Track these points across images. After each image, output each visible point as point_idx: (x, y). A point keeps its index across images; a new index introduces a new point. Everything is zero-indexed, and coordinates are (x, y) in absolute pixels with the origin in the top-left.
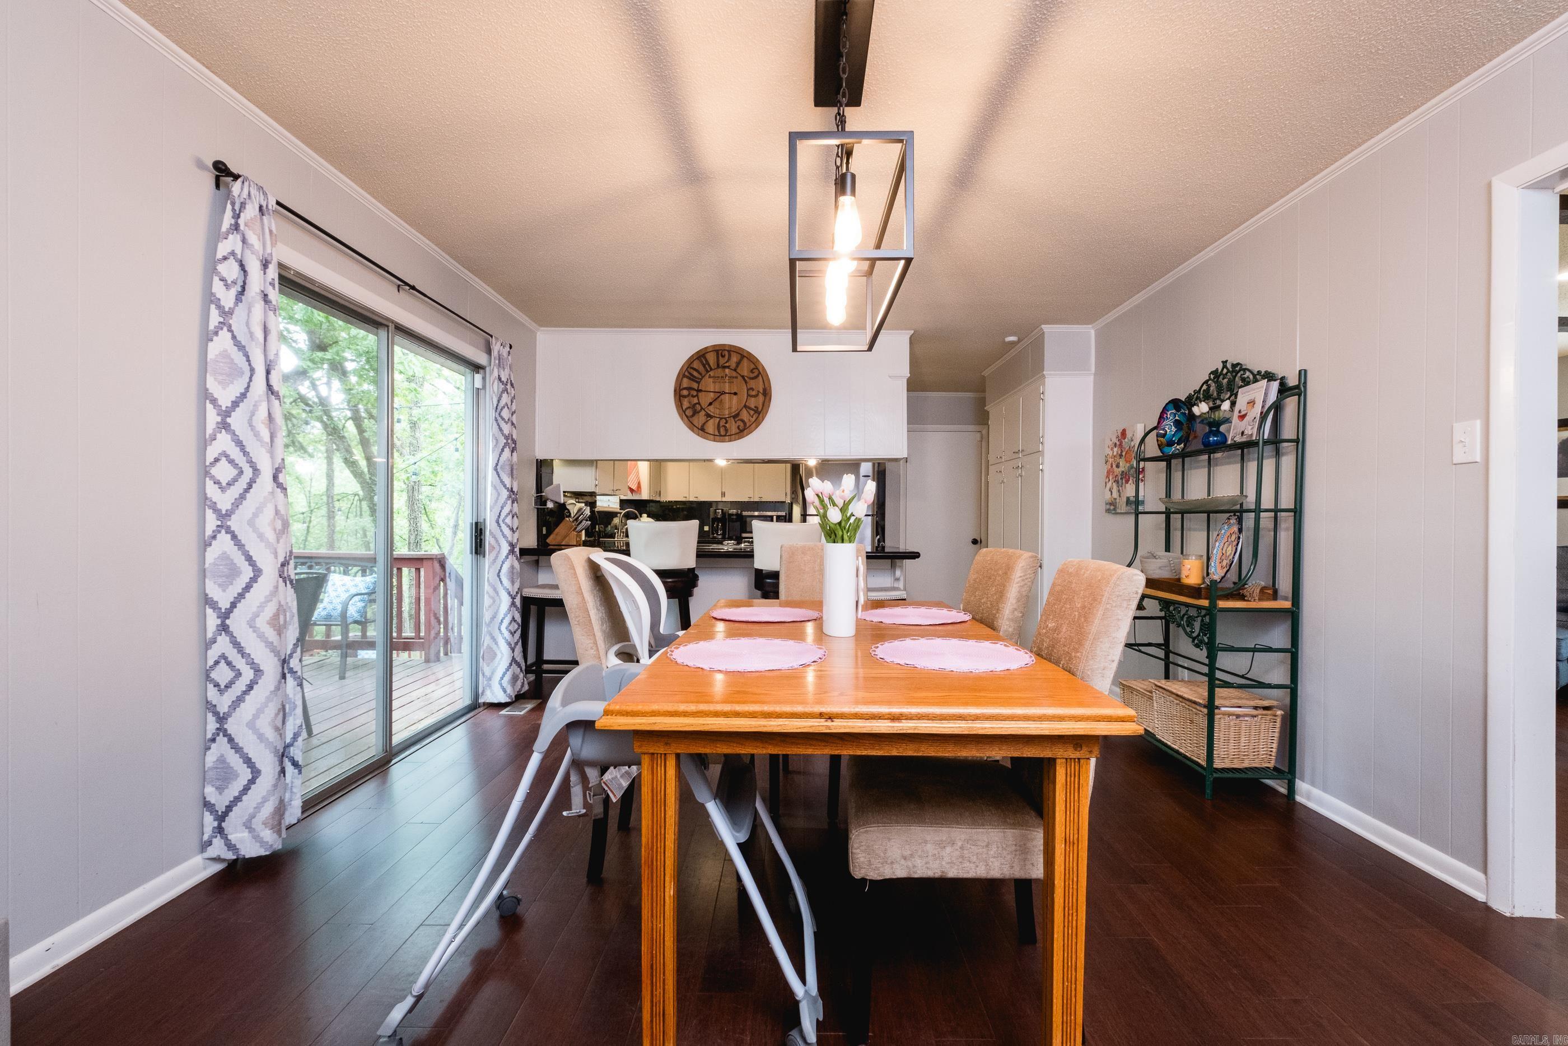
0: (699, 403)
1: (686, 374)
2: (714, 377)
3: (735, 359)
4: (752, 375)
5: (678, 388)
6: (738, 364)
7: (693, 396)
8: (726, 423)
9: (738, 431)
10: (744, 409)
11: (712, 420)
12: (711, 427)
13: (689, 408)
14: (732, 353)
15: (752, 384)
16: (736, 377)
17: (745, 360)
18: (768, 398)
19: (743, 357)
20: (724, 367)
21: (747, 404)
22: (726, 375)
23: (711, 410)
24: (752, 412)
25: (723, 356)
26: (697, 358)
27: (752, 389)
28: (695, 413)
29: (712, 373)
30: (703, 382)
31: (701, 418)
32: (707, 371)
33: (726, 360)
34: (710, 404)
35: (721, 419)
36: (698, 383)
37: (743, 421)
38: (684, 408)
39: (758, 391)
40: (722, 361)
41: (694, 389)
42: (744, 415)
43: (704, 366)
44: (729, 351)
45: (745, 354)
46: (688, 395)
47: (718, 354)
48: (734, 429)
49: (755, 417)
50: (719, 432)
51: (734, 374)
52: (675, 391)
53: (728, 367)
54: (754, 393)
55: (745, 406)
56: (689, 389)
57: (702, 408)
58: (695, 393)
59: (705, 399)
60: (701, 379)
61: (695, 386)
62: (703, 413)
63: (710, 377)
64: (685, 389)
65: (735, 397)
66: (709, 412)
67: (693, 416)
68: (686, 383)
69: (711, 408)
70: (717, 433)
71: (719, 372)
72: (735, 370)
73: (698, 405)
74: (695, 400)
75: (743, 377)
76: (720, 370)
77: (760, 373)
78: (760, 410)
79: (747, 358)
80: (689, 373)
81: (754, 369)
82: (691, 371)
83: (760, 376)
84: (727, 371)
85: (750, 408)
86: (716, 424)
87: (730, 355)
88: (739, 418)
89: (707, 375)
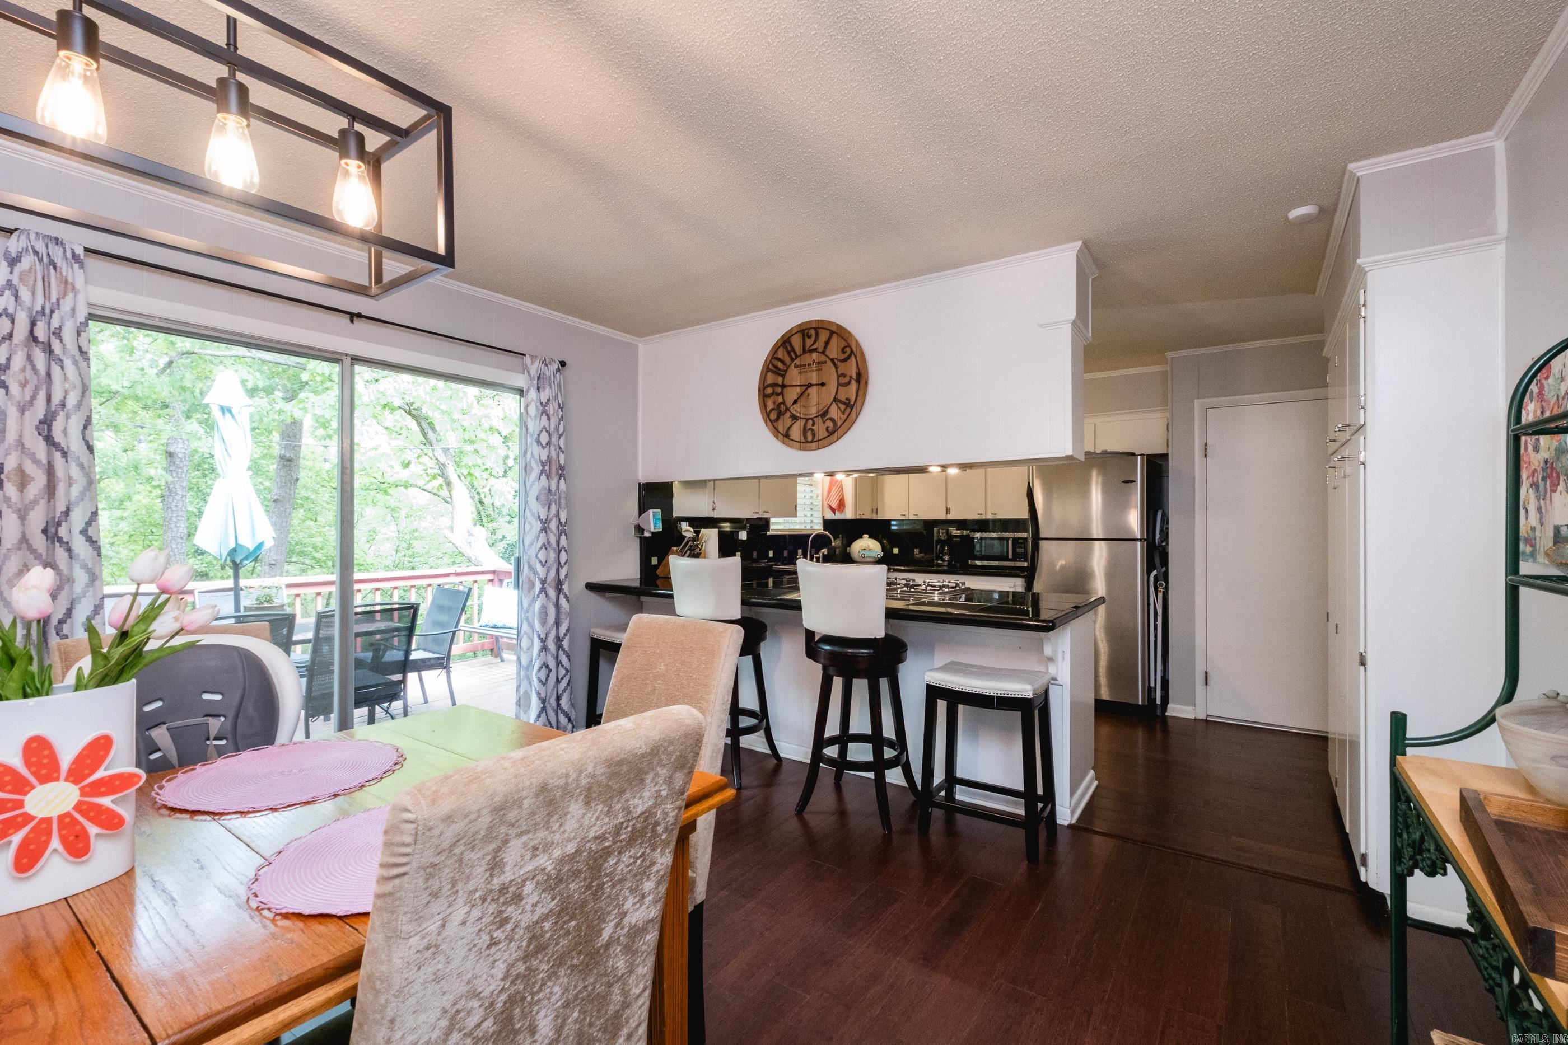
0: (784, 403)
1: (771, 367)
2: (800, 366)
3: (824, 336)
4: (843, 356)
5: (762, 386)
6: (827, 343)
7: (778, 395)
8: (813, 424)
9: (826, 434)
10: (834, 403)
11: (798, 423)
12: (796, 432)
13: (773, 410)
14: (820, 331)
15: (844, 367)
16: (825, 363)
17: (835, 336)
18: (862, 383)
19: (832, 333)
20: (811, 351)
21: (838, 396)
22: (813, 361)
23: (796, 410)
24: (843, 407)
25: (809, 337)
26: (781, 345)
27: (844, 375)
28: (780, 414)
29: (797, 362)
30: (788, 375)
31: (786, 419)
32: (792, 360)
33: (813, 341)
34: (795, 402)
35: (808, 419)
36: (783, 376)
37: (832, 420)
38: (768, 410)
39: (851, 377)
40: (809, 343)
41: (778, 385)
42: (834, 412)
43: (789, 353)
44: (816, 329)
45: (835, 329)
46: (772, 394)
47: (803, 335)
48: (822, 433)
49: (847, 413)
50: (805, 436)
51: (823, 358)
52: (759, 390)
53: (815, 350)
54: (846, 380)
55: (835, 400)
56: (774, 385)
57: (786, 408)
58: (779, 390)
59: (792, 394)
60: (786, 371)
61: (780, 380)
62: (788, 414)
63: (796, 367)
64: (769, 386)
65: (823, 389)
66: (794, 413)
67: (777, 420)
68: (771, 378)
69: (797, 407)
70: (803, 440)
71: (805, 358)
72: (823, 353)
73: (782, 406)
74: (780, 399)
75: (832, 360)
76: (807, 355)
77: (852, 352)
78: (852, 403)
79: (837, 334)
80: (774, 366)
81: (845, 347)
82: (775, 362)
83: (853, 358)
84: (814, 355)
85: (840, 401)
86: (802, 426)
87: (817, 334)
88: (828, 416)
89: (793, 364)
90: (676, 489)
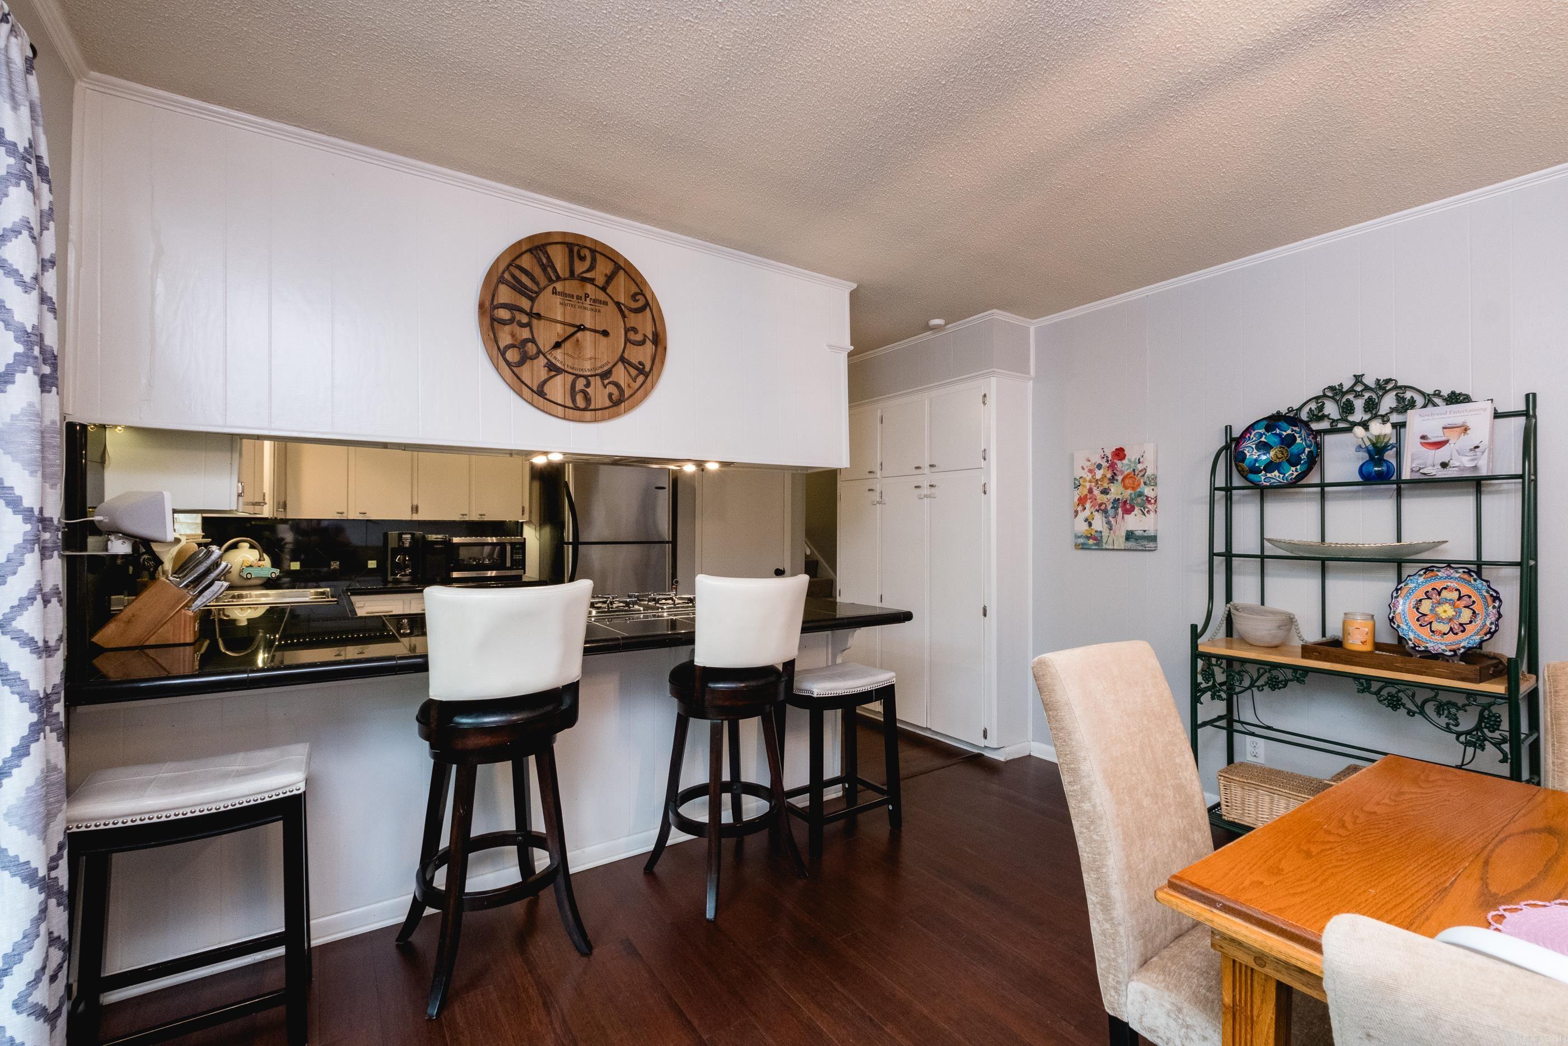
0: (533, 341)
1: (506, 276)
2: (563, 294)
3: (603, 268)
4: (634, 305)
5: (487, 303)
6: (610, 278)
7: (522, 325)
8: (588, 385)
9: (608, 403)
10: (620, 363)
11: (559, 378)
12: (558, 388)
13: (511, 346)
14: (598, 256)
15: (633, 320)
16: (606, 303)
17: (621, 273)
18: (660, 349)
19: (617, 267)
20: (583, 280)
21: (626, 356)
22: (587, 296)
23: (558, 357)
24: (633, 371)
25: (582, 259)
26: (530, 250)
27: (633, 330)
28: (526, 359)
29: (559, 286)
30: (540, 301)
31: (539, 369)
32: (551, 281)
33: (585, 268)
34: (557, 345)
35: (578, 376)
36: (532, 300)
37: (617, 385)
38: (501, 345)
39: (645, 336)
40: (580, 267)
41: (521, 310)
42: (620, 375)
43: (543, 268)
44: (591, 250)
45: (622, 264)
46: (512, 321)
47: (571, 251)
48: (602, 400)
49: (638, 381)
50: (574, 401)
51: (602, 296)
52: (481, 306)
53: (592, 281)
54: (639, 337)
55: (622, 359)
56: (512, 307)
57: (539, 352)
58: (525, 319)
59: (546, 335)
60: (538, 294)
61: (525, 304)
62: (542, 360)
63: (555, 292)
64: (504, 306)
65: (603, 340)
66: (554, 361)
67: (521, 363)
68: (505, 295)
69: (558, 353)
70: (570, 404)
71: (571, 287)
72: (604, 289)
73: (530, 344)
74: (525, 334)
75: (618, 304)
76: (575, 283)
77: (647, 303)
78: (647, 369)
79: (626, 272)
80: (513, 276)
81: (636, 294)
82: (517, 273)
83: (648, 309)
84: (589, 288)
85: (630, 364)
86: (568, 387)
87: (594, 260)
88: (610, 380)
89: (551, 288)
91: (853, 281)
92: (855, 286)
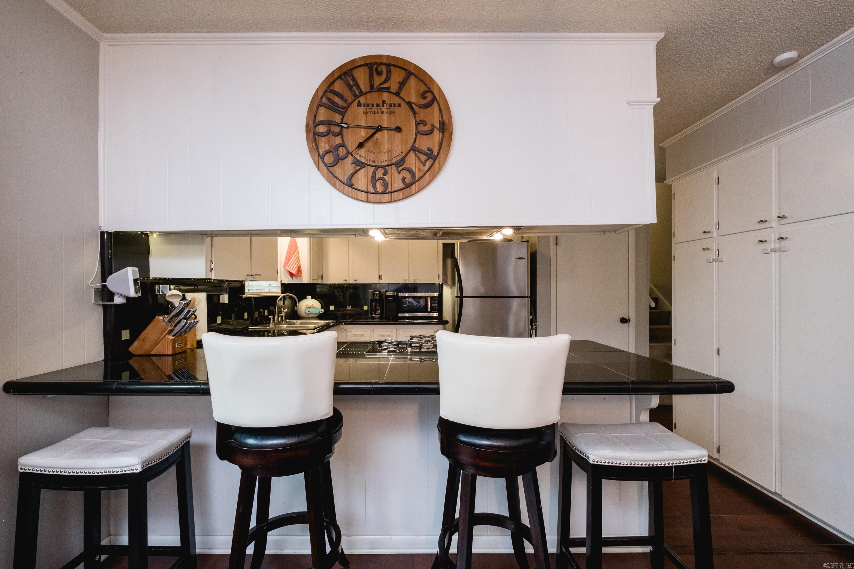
0: (343, 145)
1: (324, 100)
2: (366, 105)
3: (397, 76)
4: (423, 102)
5: (311, 122)
6: (402, 84)
7: (336, 135)
8: (385, 173)
9: (402, 185)
10: (412, 154)
11: (363, 171)
12: (362, 180)
13: (328, 152)
14: (392, 68)
15: (422, 114)
16: (399, 105)
17: (412, 79)
18: (446, 135)
19: (408, 73)
20: (381, 90)
21: (416, 145)
22: (384, 102)
23: (362, 154)
24: (423, 158)
25: (379, 73)
26: (339, 77)
27: (423, 122)
28: (338, 160)
29: (362, 100)
30: (349, 114)
31: (348, 166)
32: (356, 97)
33: (382, 81)
34: (361, 145)
35: (378, 167)
36: (343, 114)
37: (409, 170)
38: (321, 152)
39: (433, 126)
40: (378, 81)
41: (335, 124)
42: (412, 162)
43: (350, 88)
44: (388, 65)
45: (412, 70)
46: (327, 133)
47: (371, 70)
48: (397, 184)
49: (428, 164)
50: (374, 186)
51: (397, 100)
52: (307, 126)
53: (387, 90)
54: (427, 128)
55: (413, 149)
56: (329, 123)
57: (348, 153)
58: (337, 130)
59: (353, 139)
60: (346, 109)
61: (337, 118)
62: (350, 159)
63: (359, 105)
64: (322, 123)
65: (398, 135)
66: (358, 158)
67: (334, 165)
68: (323, 114)
69: (362, 152)
70: (371, 189)
71: (373, 98)
72: (397, 94)
73: (341, 148)
74: (338, 140)
75: (409, 104)
76: (374, 95)
77: (434, 98)
78: (435, 153)
79: (415, 76)
80: (329, 99)
81: (425, 92)
82: (331, 96)
83: (435, 103)
84: (385, 96)
85: (420, 151)
86: (370, 176)
87: (389, 72)
88: (404, 166)
89: (357, 101)
90: (154, 242)
91: (659, 30)
92: (662, 35)
